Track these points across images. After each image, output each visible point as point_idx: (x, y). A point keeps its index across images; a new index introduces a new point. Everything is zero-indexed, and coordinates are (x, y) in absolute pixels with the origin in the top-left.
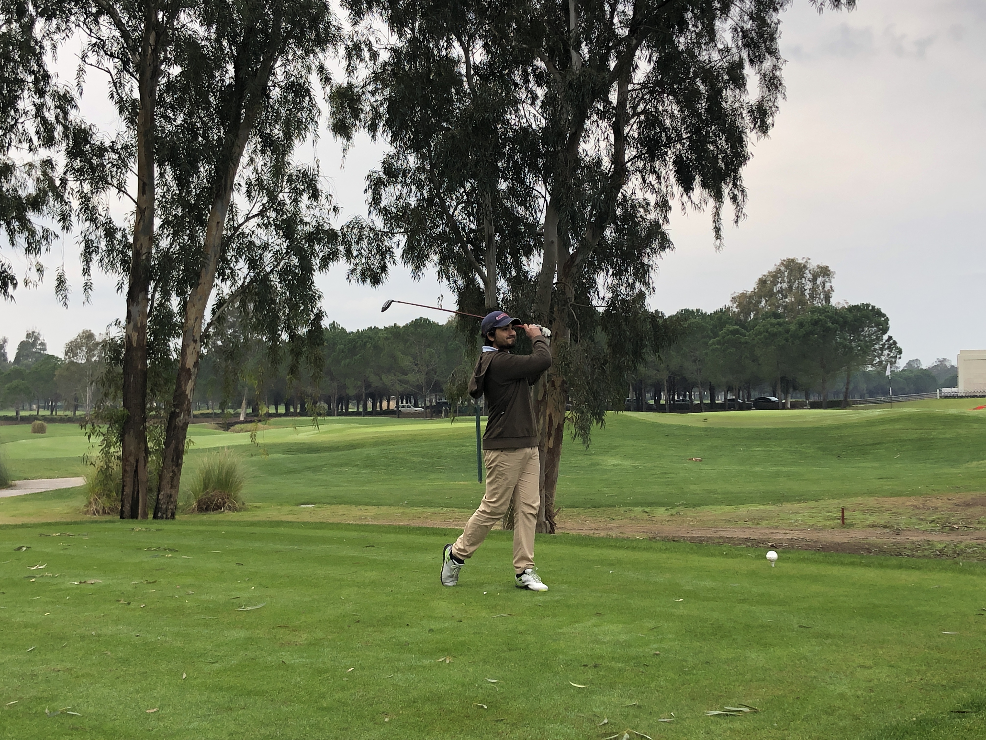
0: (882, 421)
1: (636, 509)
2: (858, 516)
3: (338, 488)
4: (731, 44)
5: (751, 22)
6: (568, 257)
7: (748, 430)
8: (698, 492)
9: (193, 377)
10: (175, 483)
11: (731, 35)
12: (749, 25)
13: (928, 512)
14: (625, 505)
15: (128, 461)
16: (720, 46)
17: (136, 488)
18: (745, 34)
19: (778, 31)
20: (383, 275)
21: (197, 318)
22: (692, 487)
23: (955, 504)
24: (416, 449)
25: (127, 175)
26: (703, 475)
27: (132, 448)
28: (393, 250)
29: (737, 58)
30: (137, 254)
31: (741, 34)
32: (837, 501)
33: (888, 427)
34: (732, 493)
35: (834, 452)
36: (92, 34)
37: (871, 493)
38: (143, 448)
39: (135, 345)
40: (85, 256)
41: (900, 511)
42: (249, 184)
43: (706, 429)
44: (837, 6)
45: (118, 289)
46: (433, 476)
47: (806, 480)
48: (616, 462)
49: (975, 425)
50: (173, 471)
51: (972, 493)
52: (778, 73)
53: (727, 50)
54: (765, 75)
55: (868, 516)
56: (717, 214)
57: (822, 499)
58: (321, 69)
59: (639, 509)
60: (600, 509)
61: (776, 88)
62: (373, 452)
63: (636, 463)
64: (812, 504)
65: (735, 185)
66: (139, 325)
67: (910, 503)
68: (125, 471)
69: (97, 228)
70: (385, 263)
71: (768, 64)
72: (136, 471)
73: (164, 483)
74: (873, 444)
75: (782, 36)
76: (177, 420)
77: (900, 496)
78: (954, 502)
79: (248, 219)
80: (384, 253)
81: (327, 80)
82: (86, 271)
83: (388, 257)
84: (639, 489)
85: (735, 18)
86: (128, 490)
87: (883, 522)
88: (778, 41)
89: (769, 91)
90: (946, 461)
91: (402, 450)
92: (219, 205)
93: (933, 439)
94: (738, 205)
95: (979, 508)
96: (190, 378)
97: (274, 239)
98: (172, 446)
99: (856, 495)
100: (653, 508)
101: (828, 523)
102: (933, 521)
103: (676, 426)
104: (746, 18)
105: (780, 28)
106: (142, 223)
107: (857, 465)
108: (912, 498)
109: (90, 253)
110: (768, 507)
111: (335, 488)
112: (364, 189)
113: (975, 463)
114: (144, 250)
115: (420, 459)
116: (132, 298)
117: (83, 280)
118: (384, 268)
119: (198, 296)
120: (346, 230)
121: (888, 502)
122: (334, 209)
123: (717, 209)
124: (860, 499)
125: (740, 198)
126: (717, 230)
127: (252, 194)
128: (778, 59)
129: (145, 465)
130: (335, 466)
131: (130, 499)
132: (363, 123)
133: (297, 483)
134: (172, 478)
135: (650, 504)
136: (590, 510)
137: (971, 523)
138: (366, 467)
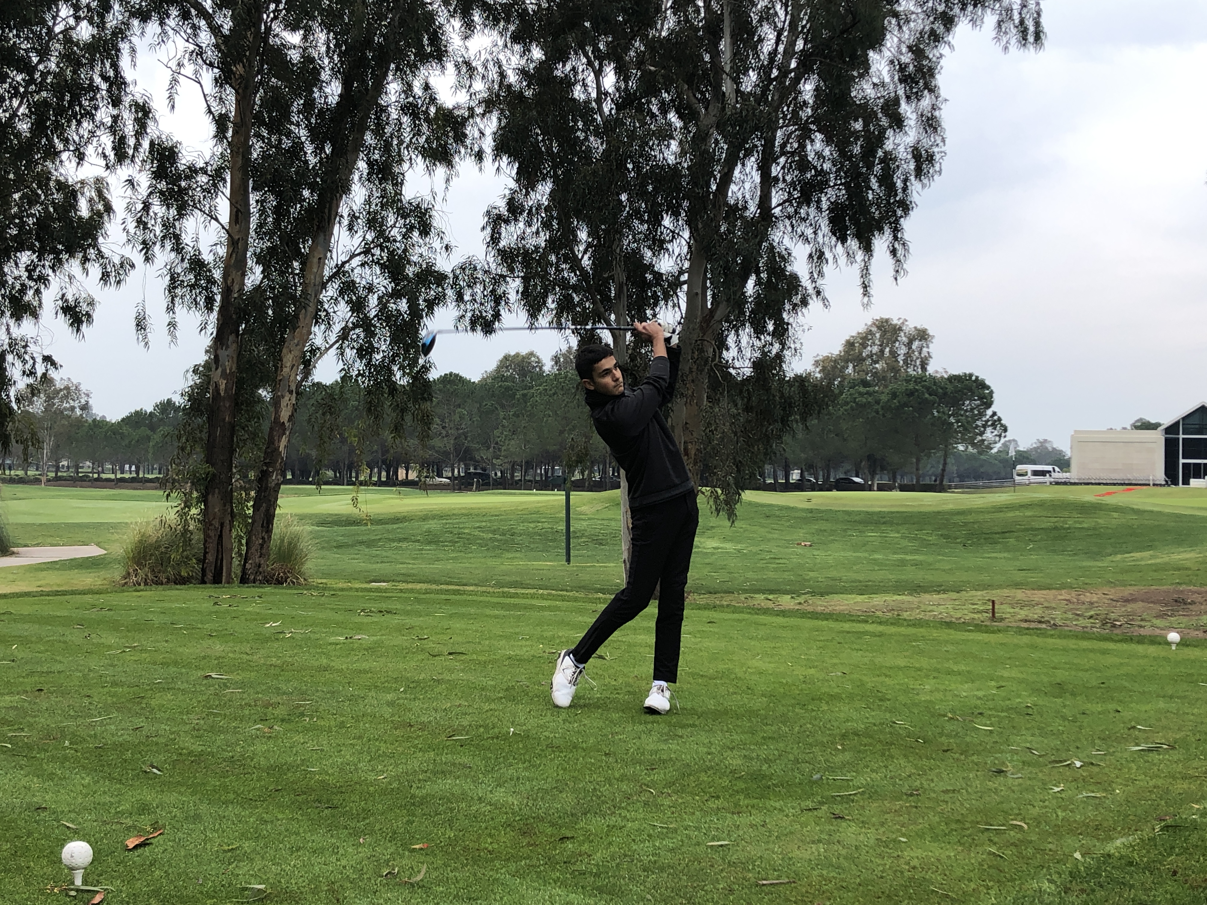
0: (1010, 507)
1: (756, 596)
2: (1008, 610)
3: (405, 566)
4: (887, 79)
5: (910, 54)
6: (707, 312)
7: (859, 513)
8: (820, 580)
9: (288, 433)
10: (264, 551)
11: (887, 68)
12: (907, 58)
13: (1084, 607)
14: (745, 591)
15: (211, 525)
16: (876, 80)
17: (220, 556)
18: (902, 68)
19: (939, 67)
20: (497, 323)
21: (294, 365)
22: (811, 574)
23: (1112, 600)
24: (484, 524)
25: (217, 200)
26: (818, 561)
27: (216, 510)
28: (509, 296)
29: (893, 95)
30: (227, 292)
31: (897, 67)
32: (979, 593)
33: (1017, 513)
34: (860, 582)
35: (958, 540)
36: (190, 40)
37: (1017, 585)
38: (229, 510)
39: (222, 394)
40: (170, 291)
41: (1054, 605)
42: (353, 217)
43: (811, 511)
44: (1024, 45)
45: (201, 330)
46: (510, 555)
47: (936, 569)
48: (715, 545)
49: (1115, 515)
50: (263, 538)
51: (1129, 587)
52: (937, 113)
53: (883, 84)
54: (922, 115)
55: (1017, 610)
56: (866, 269)
57: (965, 590)
58: (427, 87)
59: (762, 597)
60: (716, 596)
61: (935, 129)
62: (434, 525)
63: (739, 547)
64: (954, 595)
65: (896, 238)
66: (228, 371)
67: (1063, 597)
68: (207, 537)
69: (183, 260)
70: (499, 310)
71: (926, 102)
72: (221, 536)
73: (253, 550)
74: (1003, 532)
75: (942, 71)
76: (270, 480)
77: (1049, 589)
78: (1111, 597)
79: (353, 256)
80: (498, 299)
81: (433, 100)
82: (170, 309)
83: (503, 303)
84: (750, 575)
85: (892, 49)
86: (211, 557)
87: (1036, 616)
88: (937, 76)
89: (926, 132)
90: (1086, 553)
91: (467, 525)
92: (321, 238)
93: (1069, 528)
94: (898, 261)
95: (1140, 604)
96: (284, 434)
97: (378, 281)
98: (263, 509)
99: (1000, 587)
100: (776, 596)
101: (976, 616)
102: (1091, 617)
103: (778, 506)
104: (904, 49)
105: (943, 62)
106: (234, 255)
107: (987, 555)
108: (1063, 592)
109: (175, 288)
110: (904, 597)
111: (401, 566)
112: (482, 226)
113: (1119, 557)
114: (236, 288)
115: (491, 535)
116: (219, 340)
117: (167, 319)
118: (497, 316)
119: (296, 341)
120: (458, 272)
121: (1038, 595)
122: (447, 248)
123: (865, 263)
124: (1006, 592)
125: (900, 252)
126: (865, 287)
127: (355, 228)
128: (937, 98)
129: (231, 530)
130: (393, 540)
131: (213, 568)
132: (469, 150)
133: (354, 559)
134: (262, 546)
135: (771, 592)
136: (706, 596)
137: (1132, 620)
138: (430, 543)
